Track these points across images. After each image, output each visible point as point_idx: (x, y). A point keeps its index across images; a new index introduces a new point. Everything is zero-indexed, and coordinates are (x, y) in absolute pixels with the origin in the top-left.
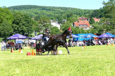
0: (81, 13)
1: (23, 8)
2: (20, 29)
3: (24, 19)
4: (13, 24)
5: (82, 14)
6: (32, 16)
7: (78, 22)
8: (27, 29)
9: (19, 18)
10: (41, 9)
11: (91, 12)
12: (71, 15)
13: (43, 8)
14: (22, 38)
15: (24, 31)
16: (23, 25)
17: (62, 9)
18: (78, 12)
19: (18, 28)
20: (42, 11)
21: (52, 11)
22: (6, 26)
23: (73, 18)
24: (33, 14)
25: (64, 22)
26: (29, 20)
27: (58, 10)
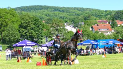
0: (101, 14)
1: (32, 9)
2: (28, 34)
3: (33, 22)
4: (20, 28)
5: (103, 16)
6: (43, 18)
7: (98, 25)
8: (37, 34)
9: (27, 22)
10: (53, 10)
11: (113, 13)
12: (89, 17)
13: (56, 9)
14: (31, 44)
15: (33, 36)
16: (32, 30)
17: (78, 10)
18: (98, 13)
19: (25, 33)
20: (54, 12)
21: (67, 12)
22: (11, 30)
23: (91, 20)
24: (44, 16)
25: (81, 25)
26: (39, 23)
27: (73, 11)
